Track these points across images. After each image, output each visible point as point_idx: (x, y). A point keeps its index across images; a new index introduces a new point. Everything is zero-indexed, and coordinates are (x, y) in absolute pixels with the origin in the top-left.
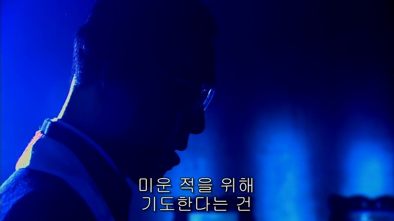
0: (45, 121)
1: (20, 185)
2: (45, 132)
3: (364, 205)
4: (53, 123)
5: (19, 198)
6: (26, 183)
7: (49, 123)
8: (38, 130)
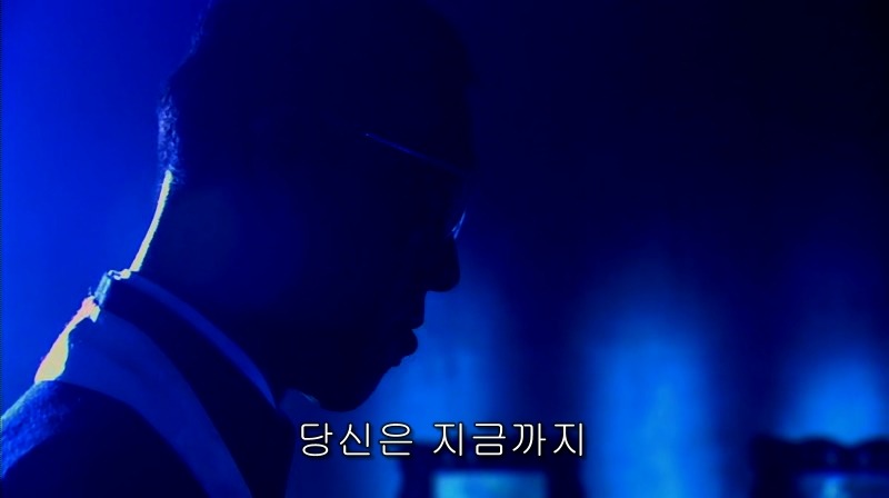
0: (104, 278)
1: (31, 419)
6: (44, 416)
7: (109, 282)
8: (89, 296)
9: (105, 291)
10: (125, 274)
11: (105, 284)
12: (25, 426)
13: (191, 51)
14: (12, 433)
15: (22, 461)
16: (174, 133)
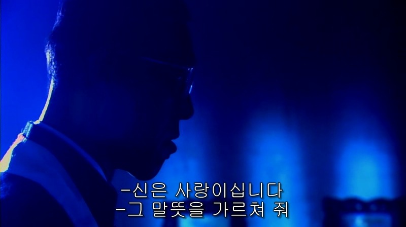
0: (28, 124)
4: (34, 126)
7: (31, 125)
8: (20, 132)
9: (29, 130)
10: (37, 122)
11: (29, 127)
13: (57, 22)
16: (53, 63)
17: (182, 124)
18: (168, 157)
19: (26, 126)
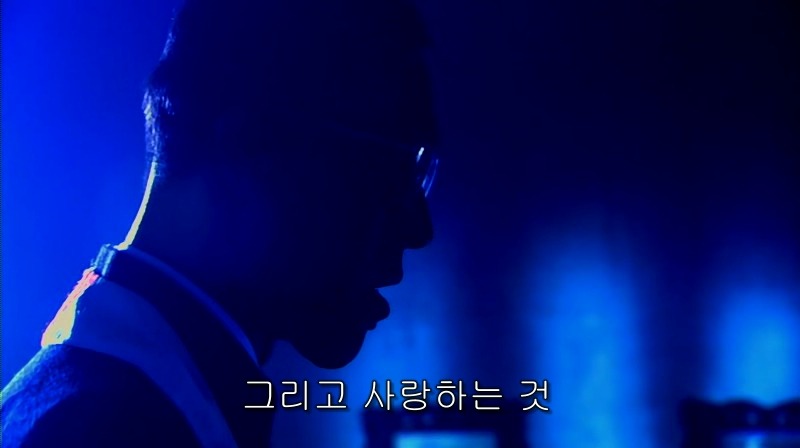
0: (103, 250)
1: (51, 378)
2: (104, 272)
3: (752, 419)
4: (119, 254)
5: (49, 406)
7: (111, 253)
8: (89, 267)
9: (109, 261)
10: (123, 246)
11: (106, 255)
12: (46, 384)
14: (34, 390)
15: (49, 414)
16: (154, 131)
17: (409, 257)
18: (372, 326)
19: (100, 254)
